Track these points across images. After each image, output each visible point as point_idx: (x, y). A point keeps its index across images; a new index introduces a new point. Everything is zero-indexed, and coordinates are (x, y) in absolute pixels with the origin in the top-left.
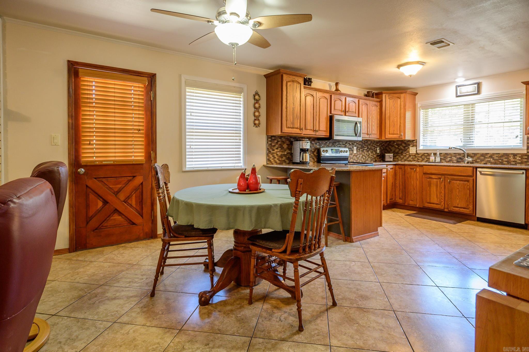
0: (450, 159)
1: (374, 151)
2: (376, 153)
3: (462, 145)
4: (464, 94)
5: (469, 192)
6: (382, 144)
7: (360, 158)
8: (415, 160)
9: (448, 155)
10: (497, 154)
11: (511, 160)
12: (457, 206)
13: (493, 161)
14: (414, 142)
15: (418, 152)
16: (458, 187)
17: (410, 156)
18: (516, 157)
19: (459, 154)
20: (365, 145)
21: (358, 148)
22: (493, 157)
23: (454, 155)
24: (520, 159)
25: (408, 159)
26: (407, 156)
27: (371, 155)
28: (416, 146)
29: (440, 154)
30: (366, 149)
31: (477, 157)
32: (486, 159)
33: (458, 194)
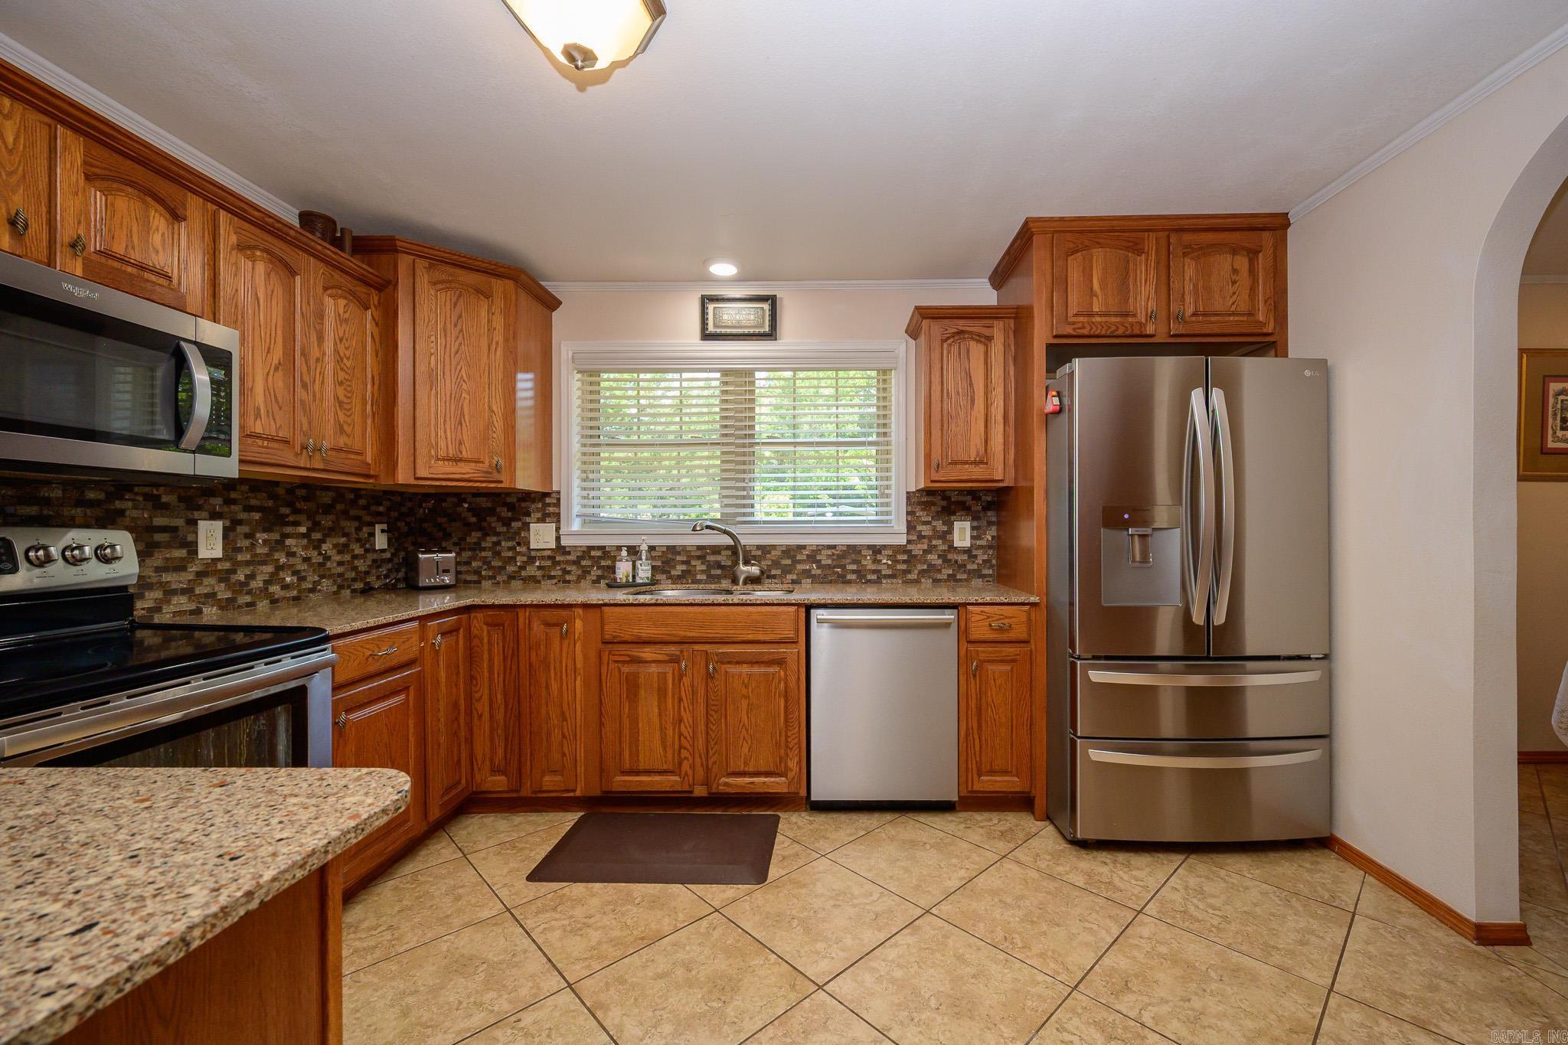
0: (684, 567)
1: (358, 540)
2: (367, 551)
5: (786, 707)
6: (404, 509)
8: (553, 577)
9: (679, 553)
10: (830, 547)
11: (868, 567)
12: (741, 769)
13: (819, 572)
14: (548, 500)
15: (563, 543)
16: (745, 692)
17: (532, 560)
18: (879, 557)
19: (716, 550)
20: (296, 511)
22: (818, 557)
23: (699, 553)
24: (890, 562)
25: (523, 573)
26: (520, 559)
27: (340, 564)
28: (558, 514)
29: (652, 548)
30: (303, 530)
31: (772, 561)
32: (800, 567)
33: (745, 719)
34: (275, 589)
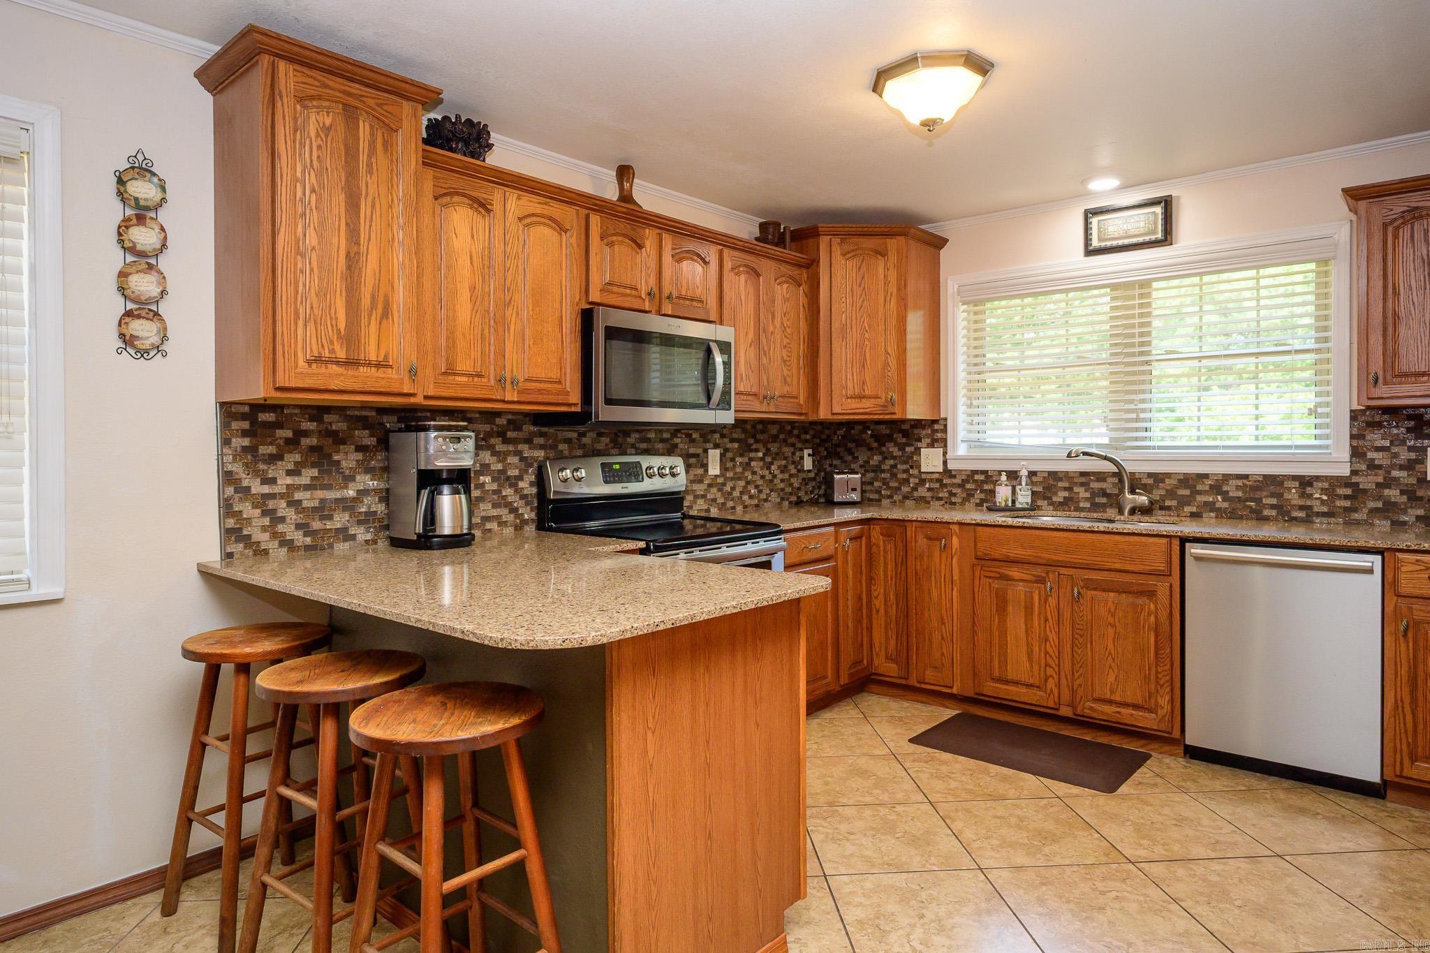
0: (1066, 494)
1: (793, 462)
2: (799, 471)
3: (1106, 441)
4: (1115, 243)
5: (1156, 642)
6: (823, 437)
7: (736, 494)
8: (940, 499)
9: (1061, 480)
10: (1241, 477)
11: (1294, 502)
12: (1108, 696)
13: (1225, 505)
14: (936, 427)
15: (950, 467)
16: (1111, 620)
17: (922, 482)
18: (1309, 490)
19: (1101, 477)
20: (757, 441)
21: (729, 455)
22: (1225, 488)
23: (1083, 480)
24: (1325, 497)
25: (916, 494)
26: (913, 481)
27: (782, 481)
28: (945, 441)
29: (1032, 474)
30: (760, 455)
31: (1167, 490)
32: (1201, 499)
33: (1111, 646)
34: (745, 497)
